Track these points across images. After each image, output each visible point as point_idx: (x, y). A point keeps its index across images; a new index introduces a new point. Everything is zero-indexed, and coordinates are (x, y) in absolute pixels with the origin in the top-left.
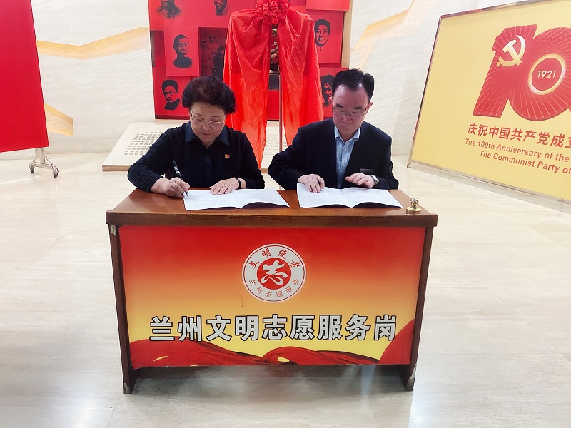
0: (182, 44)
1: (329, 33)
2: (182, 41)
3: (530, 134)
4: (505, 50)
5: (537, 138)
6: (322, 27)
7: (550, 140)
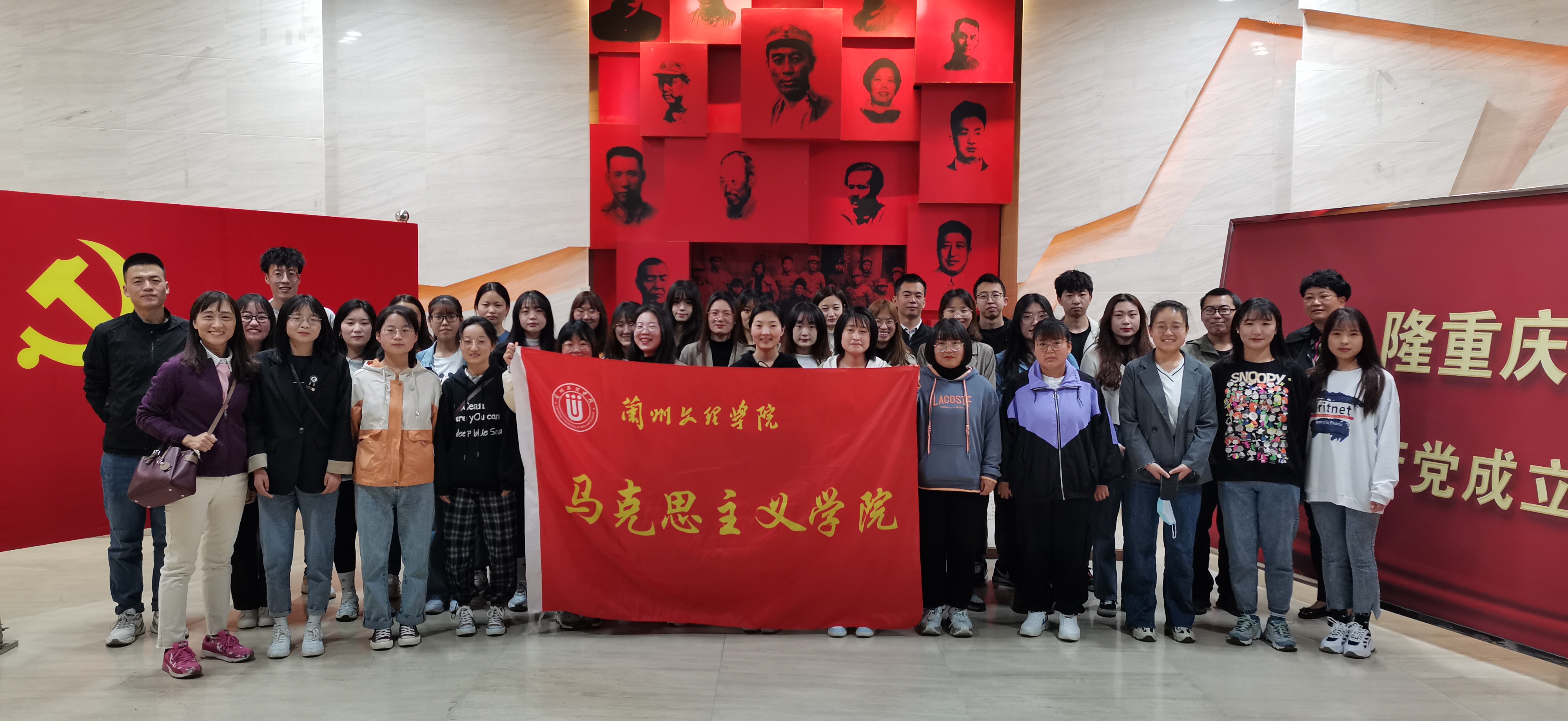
0: (654, 277)
1: (969, 248)
2: (653, 270)
6: (953, 237)
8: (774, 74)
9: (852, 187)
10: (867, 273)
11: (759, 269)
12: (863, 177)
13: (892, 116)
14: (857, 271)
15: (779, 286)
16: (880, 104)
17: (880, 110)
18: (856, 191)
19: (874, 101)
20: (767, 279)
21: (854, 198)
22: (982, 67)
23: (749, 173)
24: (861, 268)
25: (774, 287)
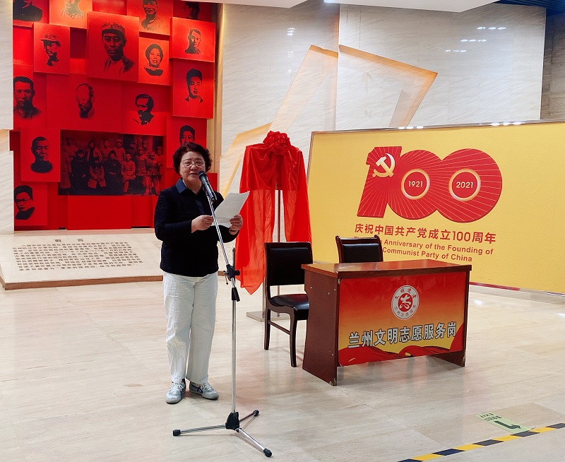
0: (41, 147)
1: (195, 139)
2: (41, 143)
3: (411, 230)
4: (378, 163)
5: (417, 233)
6: (188, 133)
7: (427, 234)
8: (106, 46)
9: (139, 106)
10: (145, 149)
11: (92, 145)
12: (144, 102)
13: (159, 73)
14: (141, 148)
15: (102, 154)
16: (154, 66)
17: (153, 69)
18: (141, 108)
19: (151, 65)
20: (96, 150)
21: (140, 112)
22: (202, 53)
23: (91, 95)
24: (143, 146)
25: (100, 155)
